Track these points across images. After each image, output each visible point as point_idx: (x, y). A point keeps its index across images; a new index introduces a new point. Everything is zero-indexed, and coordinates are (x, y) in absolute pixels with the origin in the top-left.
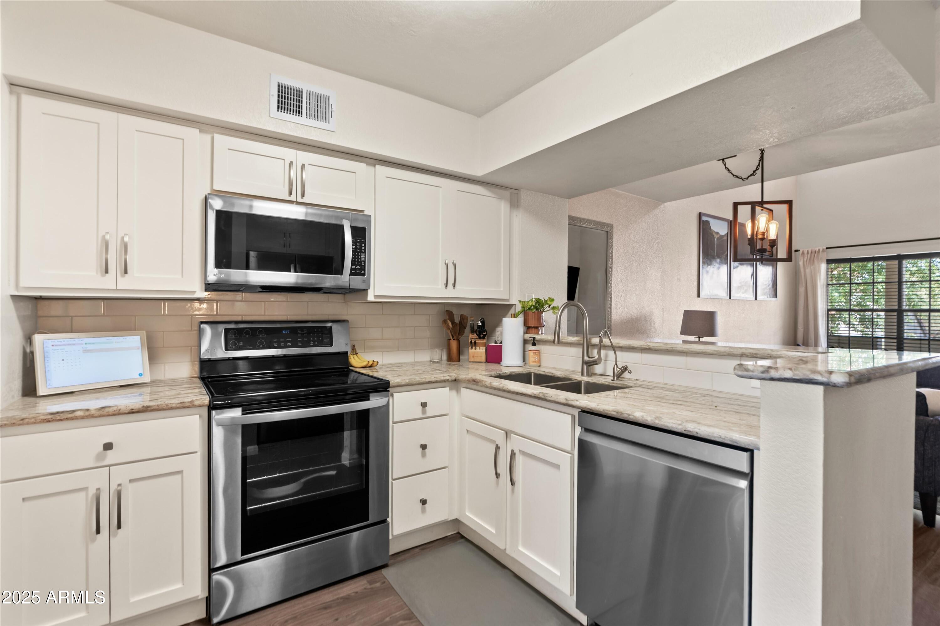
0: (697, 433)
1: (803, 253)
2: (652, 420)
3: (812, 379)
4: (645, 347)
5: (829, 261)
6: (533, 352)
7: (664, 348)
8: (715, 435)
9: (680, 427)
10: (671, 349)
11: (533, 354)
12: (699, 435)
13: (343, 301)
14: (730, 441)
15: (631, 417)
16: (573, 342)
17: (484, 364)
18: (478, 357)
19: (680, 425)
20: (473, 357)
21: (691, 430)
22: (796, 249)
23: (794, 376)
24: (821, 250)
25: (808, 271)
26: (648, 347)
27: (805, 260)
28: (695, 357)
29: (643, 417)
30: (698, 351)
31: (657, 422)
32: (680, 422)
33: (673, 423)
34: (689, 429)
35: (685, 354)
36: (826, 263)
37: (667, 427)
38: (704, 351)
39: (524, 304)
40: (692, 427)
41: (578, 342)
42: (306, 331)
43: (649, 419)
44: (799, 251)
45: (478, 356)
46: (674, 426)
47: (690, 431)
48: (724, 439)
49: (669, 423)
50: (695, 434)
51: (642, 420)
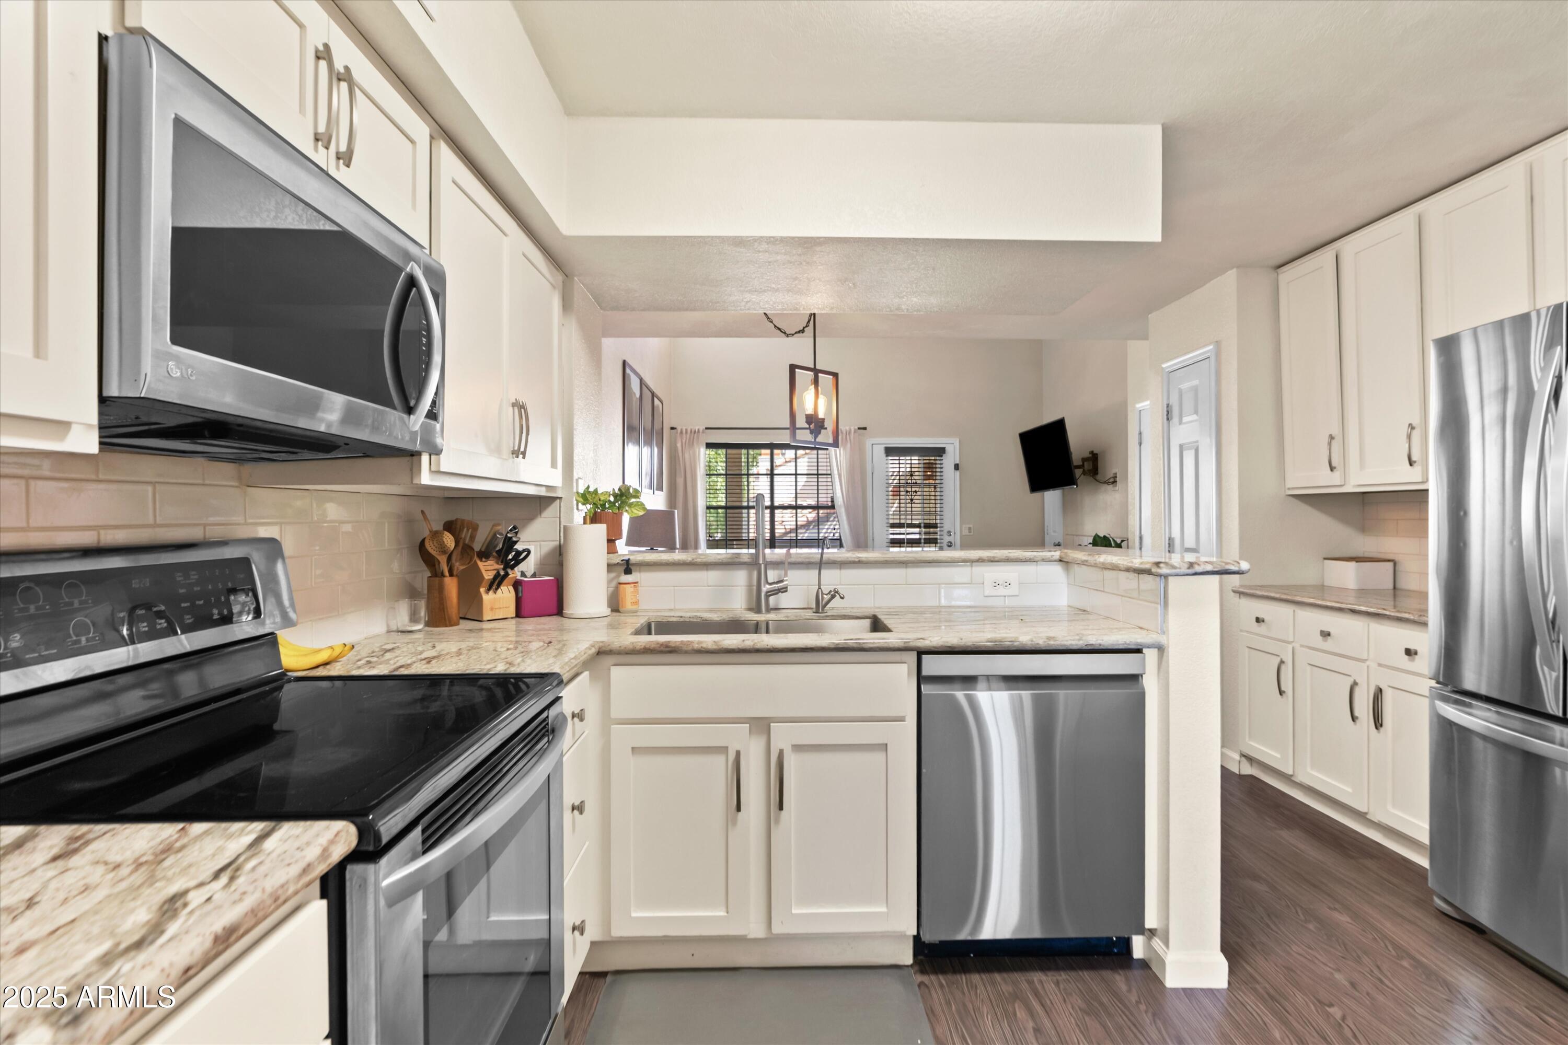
0: (1100, 645)
1: (681, 432)
2: (1045, 642)
3: (1227, 570)
4: (853, 559)
5: (709, 446)
6: (632, 585)
7: (882, 559)
8: (1120, 642)
9: (1081, 642)
10: (892, 559)
11: (632, 589)
12: (1101, 647)
13: (236, 484)
14: (1135, 644)
15: (1016, 644)
16: (720, 561)
17: (514, 621)
18: (500, 608)
19: (1079, 640)
20: (492, 609)
21: (1094, 643)
22: (672, 426)
23: (1214, 568)
24: (701, 431)
25: (687, 456)
26: (857, 560)
27: (684, 441)
28: (917, 567)
29: (1032, 641)
30: (928, 559)
31: (1052, 642)
32: (1077, 637)
33: (1071, 640)
34: (1091, 642)
35: (904, 565)
36: (705, 447)
37: (1065, 645)
38: (935, 559)
39: (594, 498)
40: (1094, 640)
41: (730, 560)
42: (196, 577)
43: (1041, 643)
44: (676, 428)
45: (501, 606)
46: (1073, 643)
47: (1092, 645)
48: (1129, 644)
49: (1067, 641)
50: (1097, 647)
51: (1031, 644)
